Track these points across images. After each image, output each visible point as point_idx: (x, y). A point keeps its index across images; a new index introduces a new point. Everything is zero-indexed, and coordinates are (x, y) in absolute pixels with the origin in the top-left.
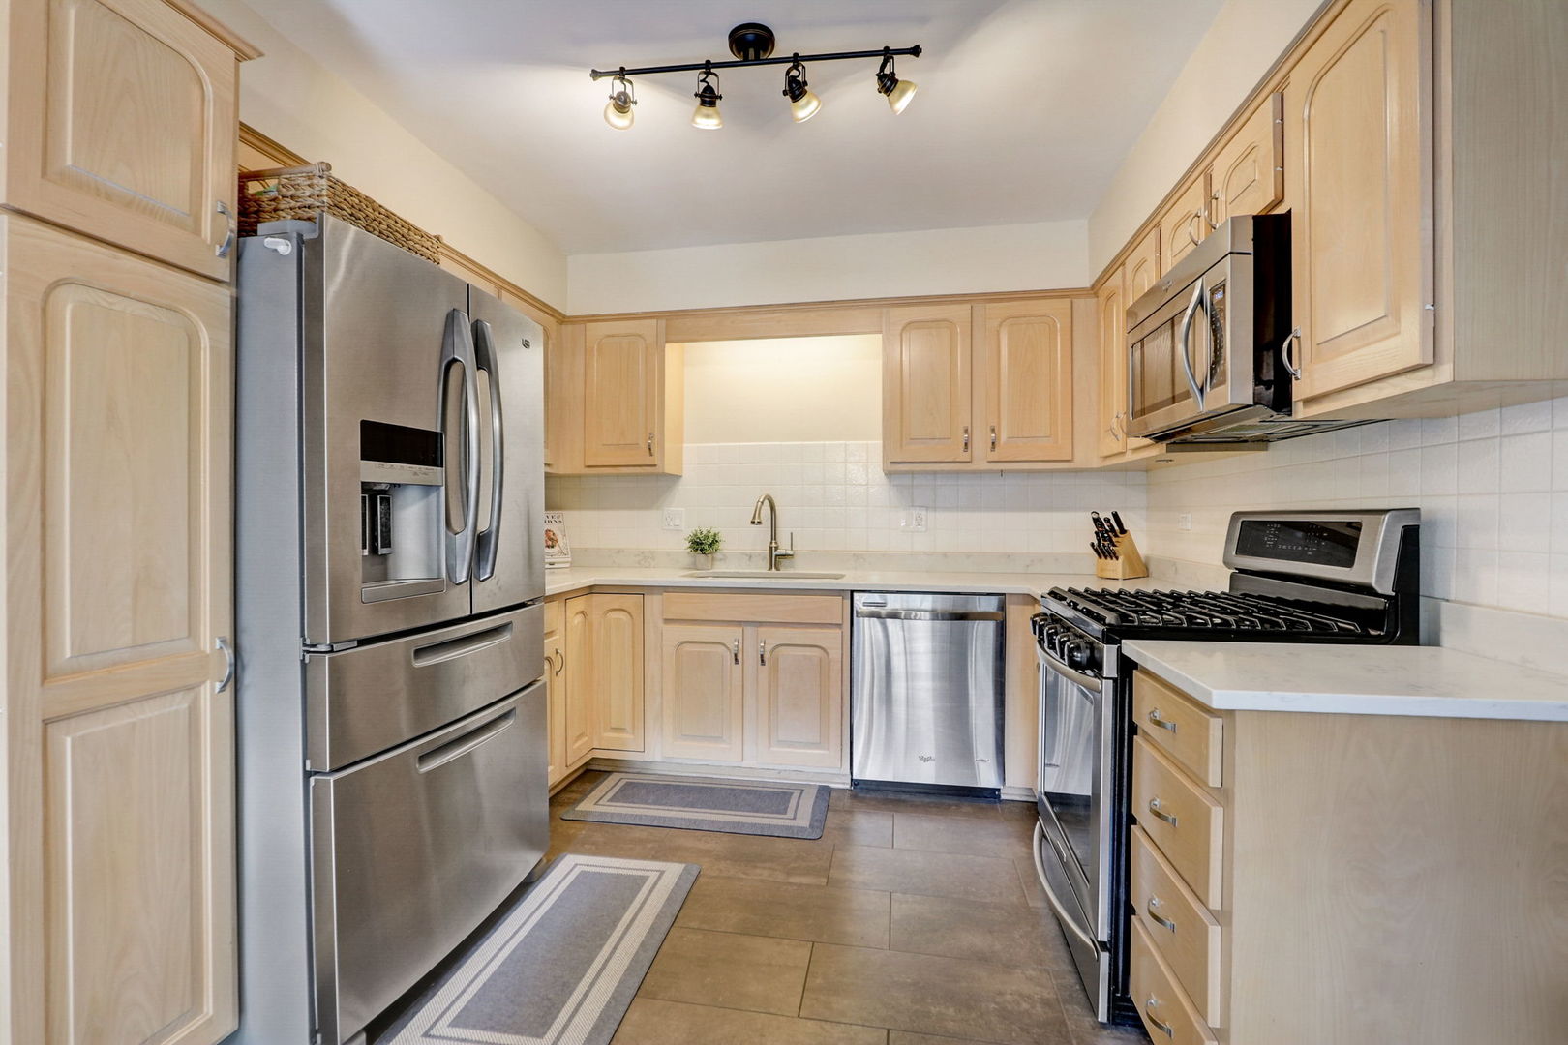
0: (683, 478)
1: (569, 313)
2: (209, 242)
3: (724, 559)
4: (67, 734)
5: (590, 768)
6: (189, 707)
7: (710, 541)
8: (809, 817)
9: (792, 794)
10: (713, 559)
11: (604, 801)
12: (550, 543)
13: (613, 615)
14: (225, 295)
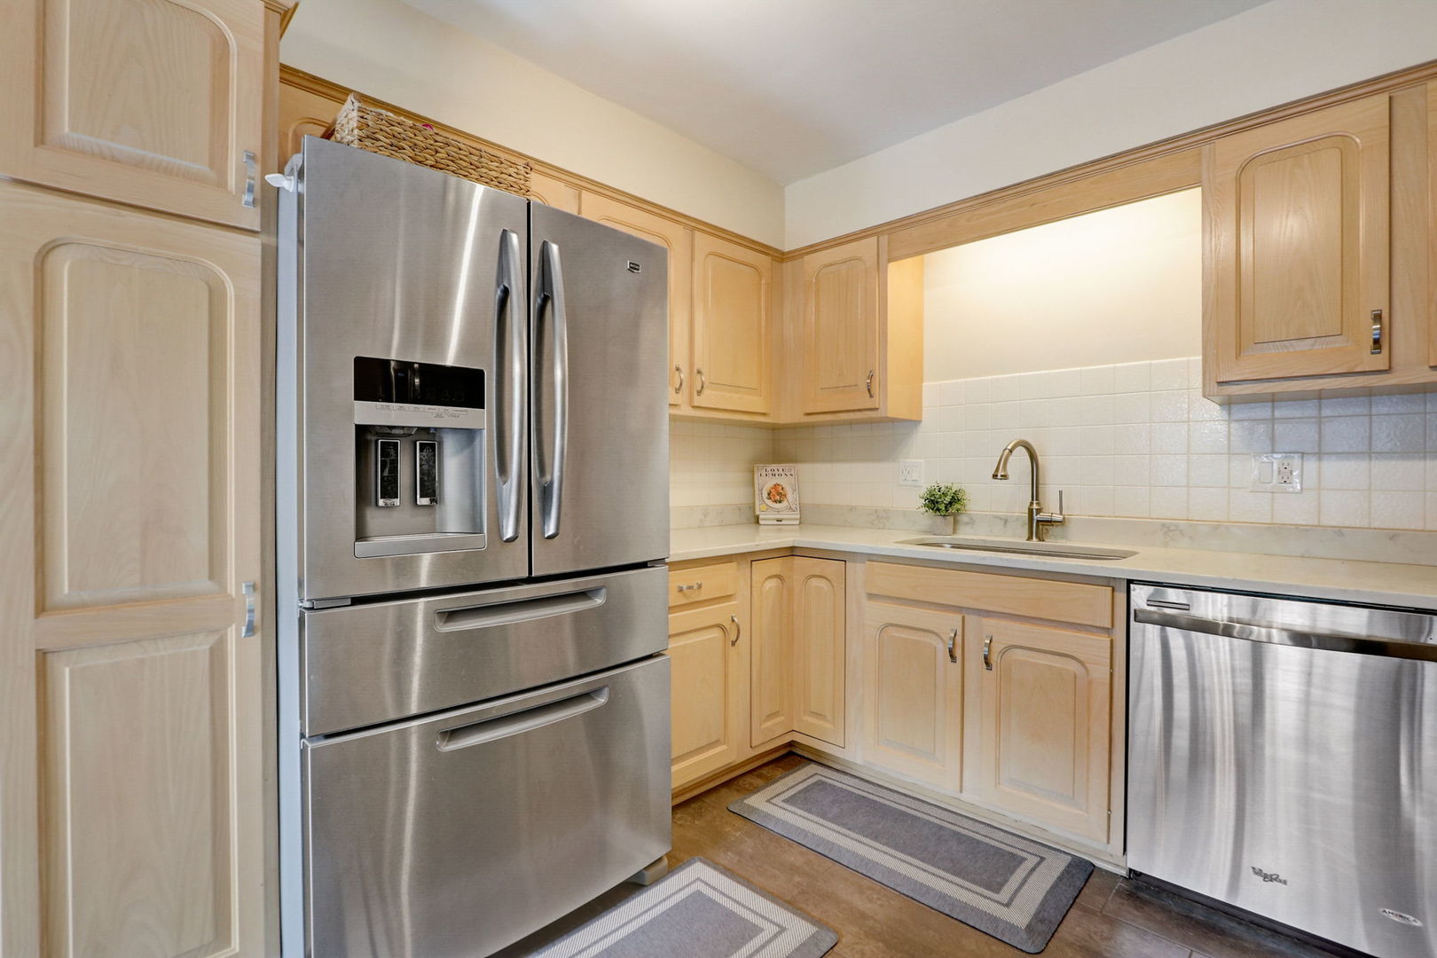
0: (922, 424)
1: (787, 247)
2: (234, 193)
3: (972, 522)
4: (67, 665)
5: (794, 750)
6: (212, 650)
7: (948, 499)
8: (1033, 911)
9: (1024, 859)
10: (956, 522)
11: (777, 801)
12: (778, 498)
13: (815, 582)
14: (253, 246)
